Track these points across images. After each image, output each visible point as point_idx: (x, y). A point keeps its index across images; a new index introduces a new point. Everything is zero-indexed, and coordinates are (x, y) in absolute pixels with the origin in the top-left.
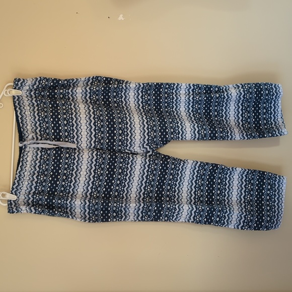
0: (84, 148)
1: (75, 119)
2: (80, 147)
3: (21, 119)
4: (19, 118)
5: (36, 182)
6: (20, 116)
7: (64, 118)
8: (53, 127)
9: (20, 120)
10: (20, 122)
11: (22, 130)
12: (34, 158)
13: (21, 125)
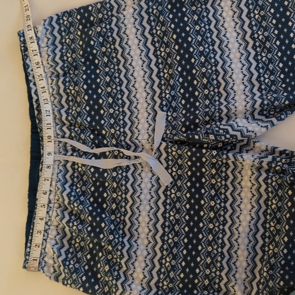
0: (144, 142)
1: (127, 93)
2: (137, 141)
3: (36, 102)
4: (34, 100)
5: (69, 214)
6: (35, 97)
7: (108, 93)
8: (89, 112)
9: (34, 103)
10: (35, 107)
11: (37, 121)
12: (61, 168)
13: (36, 113)
